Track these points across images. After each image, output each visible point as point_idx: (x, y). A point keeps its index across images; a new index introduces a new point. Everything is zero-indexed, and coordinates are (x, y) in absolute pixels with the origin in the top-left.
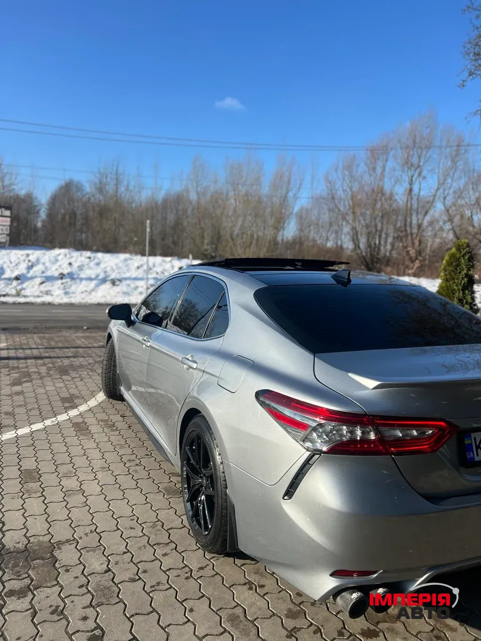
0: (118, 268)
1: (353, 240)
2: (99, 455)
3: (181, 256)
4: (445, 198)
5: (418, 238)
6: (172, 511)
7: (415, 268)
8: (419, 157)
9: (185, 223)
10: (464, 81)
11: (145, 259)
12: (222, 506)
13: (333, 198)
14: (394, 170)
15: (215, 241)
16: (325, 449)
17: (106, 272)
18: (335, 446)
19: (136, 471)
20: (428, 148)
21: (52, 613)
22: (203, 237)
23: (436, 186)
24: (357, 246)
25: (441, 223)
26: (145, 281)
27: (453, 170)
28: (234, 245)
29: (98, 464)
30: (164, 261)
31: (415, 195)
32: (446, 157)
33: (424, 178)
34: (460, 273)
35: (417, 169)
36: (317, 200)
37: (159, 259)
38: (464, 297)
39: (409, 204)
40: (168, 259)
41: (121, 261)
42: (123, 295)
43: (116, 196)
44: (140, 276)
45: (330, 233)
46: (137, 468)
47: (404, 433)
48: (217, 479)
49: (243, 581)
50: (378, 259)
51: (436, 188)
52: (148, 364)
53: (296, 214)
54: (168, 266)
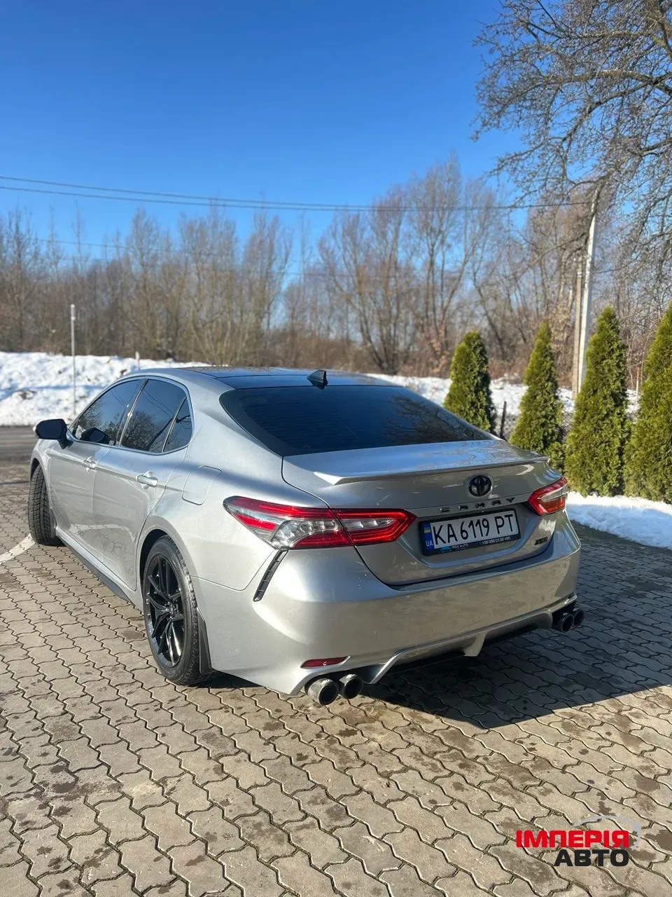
0: (30, 373)
1: (362, 330)
2: (37, 607)
3: (123, 354)
4: (475, 274)
5: (443, 327)
6: (135, 654)
7: (440, 366)
8: (441, 220)
9: (126, 307)
10: (477, 132)
11: (69, 359)
12: (192, 627)
13: (333, 274)
14: (410, 237)
15: (172, 333)
16: (291, 545)
17: (11, 380)
18: (301, 541)
19: (86, 620)
20: (452, 209)
21: (6, 754)
22: (153, 326)
23: (462, 259)
24: (367, 338)
25: (472, 306)
26: (72, 390)
27: (483, 237)
28: (200, 338)
29: (35, 616)
30: (98, 362)
31: (438, 270)
32: (473, 221)
33: (449, 246)
34: (472, 370)
35: (438, 235)
36: (311, 275)
37: (90, 359)
38: (479, 400)
39: (431, 281)
40: (105, 359)
41: (35, 364)
42: (40, 412)
43: (19, 268)
44: (65, 383)
45: (332, 320)
46: (87, 616)
47: (366, 524)
48: (185, 599)
49: (219, 705)
50: (394, 355)
51: (463, 260)
52: (94, 497)
53: (286, 295)
54: (104, 369)
